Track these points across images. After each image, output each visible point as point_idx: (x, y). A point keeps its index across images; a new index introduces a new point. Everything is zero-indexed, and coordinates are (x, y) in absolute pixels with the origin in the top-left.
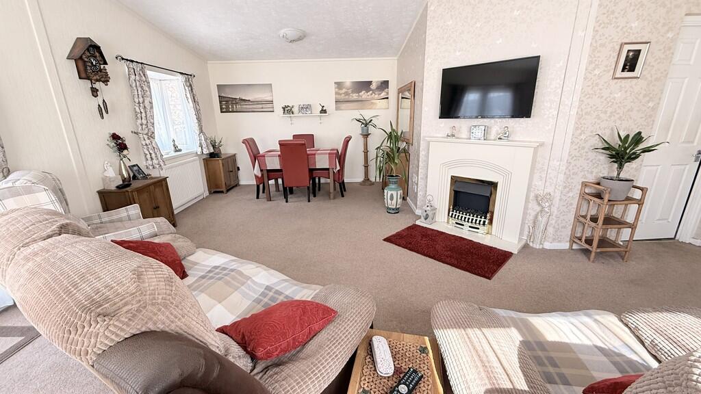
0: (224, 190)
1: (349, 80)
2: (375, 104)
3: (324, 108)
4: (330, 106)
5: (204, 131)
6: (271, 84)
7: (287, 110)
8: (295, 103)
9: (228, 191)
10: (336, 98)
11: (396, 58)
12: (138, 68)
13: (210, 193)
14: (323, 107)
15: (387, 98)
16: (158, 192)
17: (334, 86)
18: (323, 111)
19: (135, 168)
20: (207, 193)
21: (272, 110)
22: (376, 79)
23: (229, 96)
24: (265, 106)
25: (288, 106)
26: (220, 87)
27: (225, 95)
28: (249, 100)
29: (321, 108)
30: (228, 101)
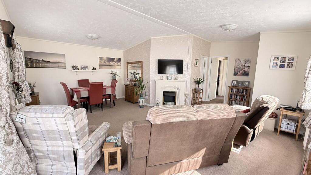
1: (105, 57)
2: (116, 67)
3: (95, 68)
4: (97, 67)
6: (64, 55)
7: (75, 68)
10: (99, 64)
11: (123, 51)
15: (121, 65)
17: (99, 58)
18: (94, 69)
22: (116, 57)
23: (34, 58)
25: (76, 66)
26: (26, 53)
27: (30, 57)
28: (49, 62)
29: (92, 68)
30: (32, 61)
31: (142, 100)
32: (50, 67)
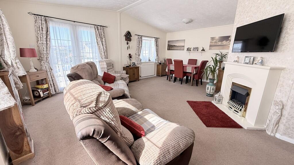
0: (160, 75)
1: (218, 36)
4: (207, 48)
5: (159, 55)
6: (185, 40)
7: (189, 49)
8: (192, 47)
9: (162, 76)
10: (210, 44)
12: (140, 37)
13: (157, 76)
14: (203, 48)
16: (136, 70)
17: (210, 39)
18: (203, 50)
19: (134, 63)
20: (156, 75)
21: (183, 49)
23: (171, 44)
24: (181, 48)
25: (189, 48)
26: (169, 41)
28: (176, 46)
32: (176, 49)
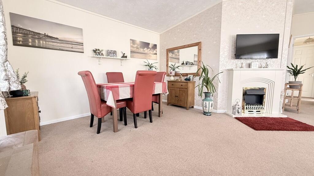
3: (125, 55)
7: (97, 53)
8: (104, 48)
10: (131, 50)
11: (159, 34)
15: (156, 54)
17: (130, 41)
18: (124, 57)
22: (152, 43)
23: (31, 30)
25: (99, 50)
27: (21, 27)
28: (57, 38)
29: (122, 55)
30: (27, 33)
31: (211, 103)
